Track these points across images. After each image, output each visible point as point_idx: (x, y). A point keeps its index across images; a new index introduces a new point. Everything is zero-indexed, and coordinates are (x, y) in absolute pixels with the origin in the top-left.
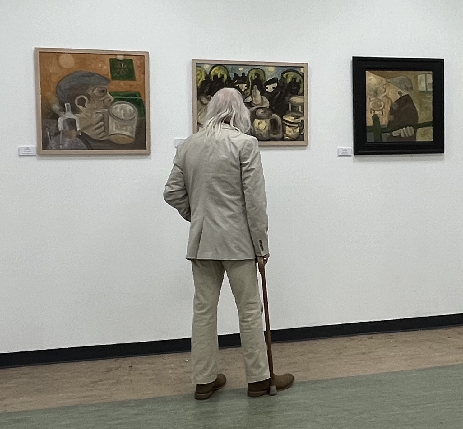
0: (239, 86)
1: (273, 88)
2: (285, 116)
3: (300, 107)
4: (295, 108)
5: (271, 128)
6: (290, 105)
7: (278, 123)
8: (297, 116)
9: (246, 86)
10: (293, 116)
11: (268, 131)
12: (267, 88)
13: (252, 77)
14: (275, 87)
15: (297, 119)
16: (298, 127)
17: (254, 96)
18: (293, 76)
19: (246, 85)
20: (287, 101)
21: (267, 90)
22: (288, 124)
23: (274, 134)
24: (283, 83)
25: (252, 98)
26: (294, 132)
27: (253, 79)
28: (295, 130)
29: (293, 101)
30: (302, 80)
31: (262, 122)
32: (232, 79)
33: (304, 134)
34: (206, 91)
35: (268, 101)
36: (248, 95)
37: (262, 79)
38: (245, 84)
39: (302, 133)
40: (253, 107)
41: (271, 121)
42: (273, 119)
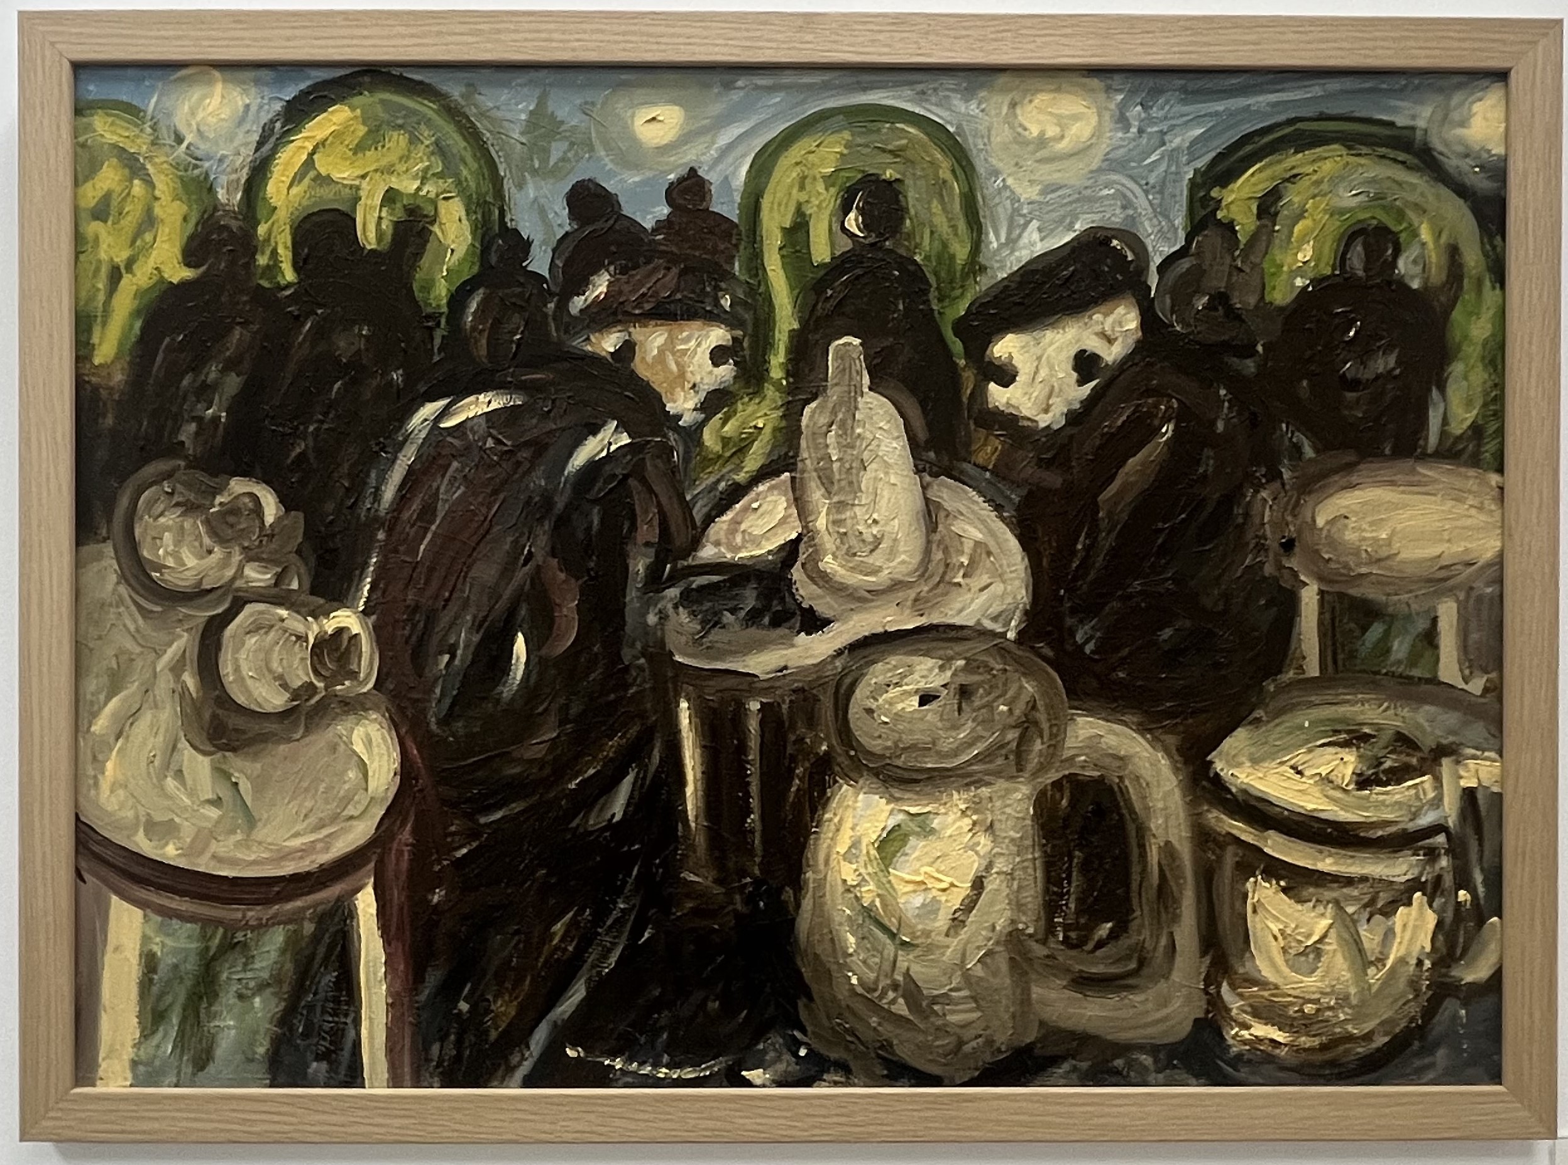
0: (628, 349)
1: (1085, 364)
2: (1238, 741)
3: (1448, 613)
4: (1376, 631)
5: (1051, 905)
6: (1309, 597)
7: (1142, 831)
8: (1403, 741)
9: (718, 356)
10: (1355, 738)
11: (1014, 938)
12: (1006, 375)
13: (798, 230)
14: (1112, 354)
15: (1398, 775)
16: (1415, 885)
17: (827, 482)
18: (1347, 198)
19: (718, 335)
20: (1272, 541)
21: (998, 395)
22: (1276, 846)
23: (1085, 983)
24: (1221, 299)
25: (800, 502)
26: (1362, 960)
27: (821, 252)
28: (1370, 936)
29: (1350, 536)
30: (1473, 258)
31: (923, 827)
32: (540, 262)
33: (1496, 981)
34: (205, 427)
35: (1013, 543)
36: (753, 462)
37: (944, 256)
38: (714, 316)
39: (1475, 973)
40: (814, 623)
41: (1043, 805)
42: (1075, 784)
